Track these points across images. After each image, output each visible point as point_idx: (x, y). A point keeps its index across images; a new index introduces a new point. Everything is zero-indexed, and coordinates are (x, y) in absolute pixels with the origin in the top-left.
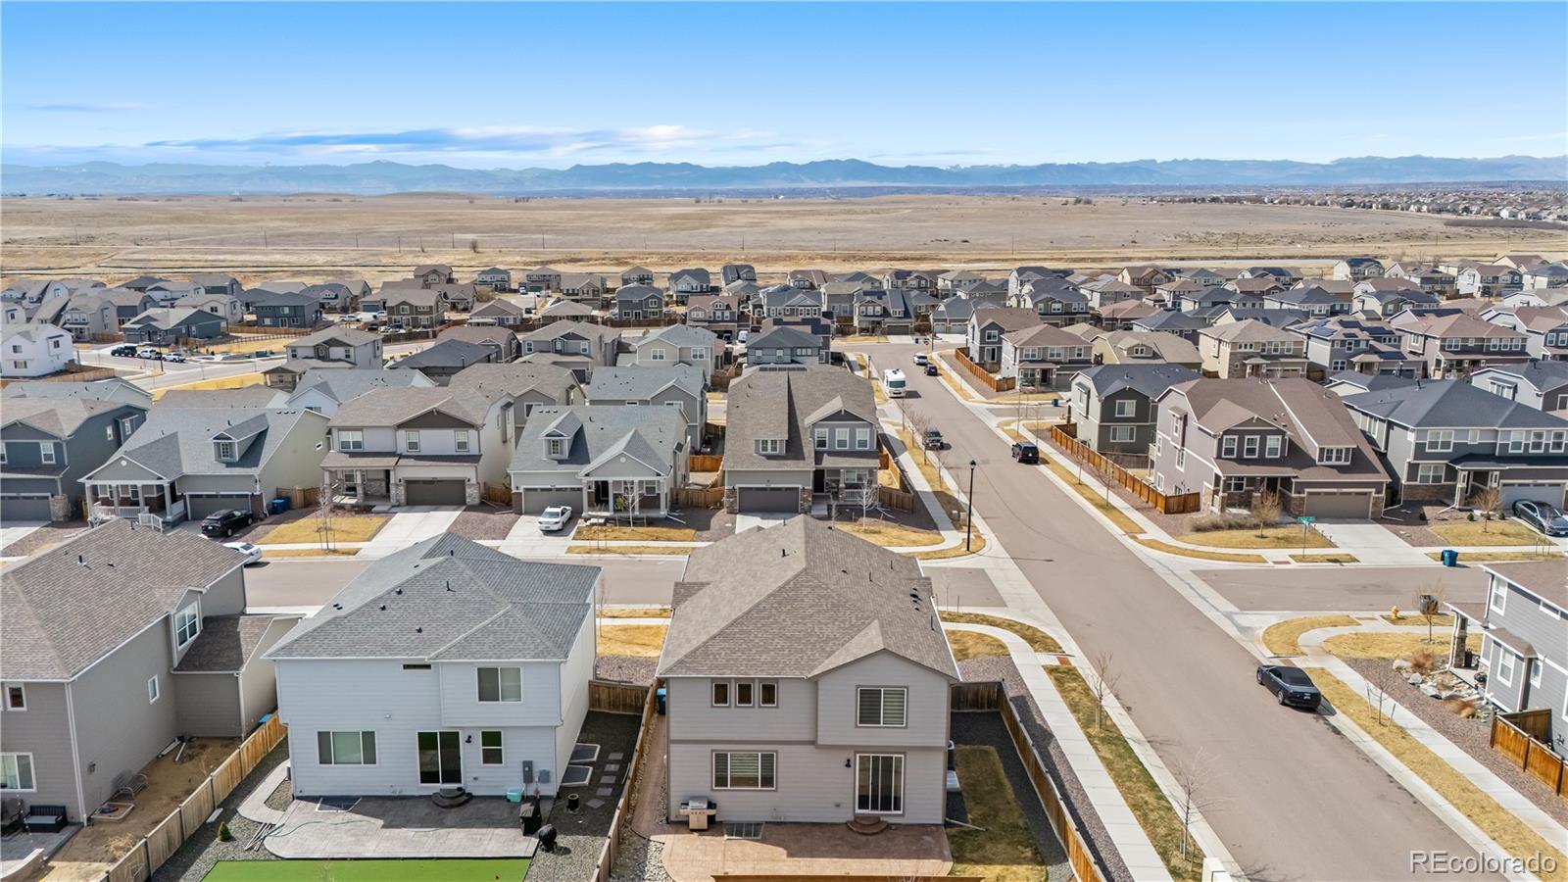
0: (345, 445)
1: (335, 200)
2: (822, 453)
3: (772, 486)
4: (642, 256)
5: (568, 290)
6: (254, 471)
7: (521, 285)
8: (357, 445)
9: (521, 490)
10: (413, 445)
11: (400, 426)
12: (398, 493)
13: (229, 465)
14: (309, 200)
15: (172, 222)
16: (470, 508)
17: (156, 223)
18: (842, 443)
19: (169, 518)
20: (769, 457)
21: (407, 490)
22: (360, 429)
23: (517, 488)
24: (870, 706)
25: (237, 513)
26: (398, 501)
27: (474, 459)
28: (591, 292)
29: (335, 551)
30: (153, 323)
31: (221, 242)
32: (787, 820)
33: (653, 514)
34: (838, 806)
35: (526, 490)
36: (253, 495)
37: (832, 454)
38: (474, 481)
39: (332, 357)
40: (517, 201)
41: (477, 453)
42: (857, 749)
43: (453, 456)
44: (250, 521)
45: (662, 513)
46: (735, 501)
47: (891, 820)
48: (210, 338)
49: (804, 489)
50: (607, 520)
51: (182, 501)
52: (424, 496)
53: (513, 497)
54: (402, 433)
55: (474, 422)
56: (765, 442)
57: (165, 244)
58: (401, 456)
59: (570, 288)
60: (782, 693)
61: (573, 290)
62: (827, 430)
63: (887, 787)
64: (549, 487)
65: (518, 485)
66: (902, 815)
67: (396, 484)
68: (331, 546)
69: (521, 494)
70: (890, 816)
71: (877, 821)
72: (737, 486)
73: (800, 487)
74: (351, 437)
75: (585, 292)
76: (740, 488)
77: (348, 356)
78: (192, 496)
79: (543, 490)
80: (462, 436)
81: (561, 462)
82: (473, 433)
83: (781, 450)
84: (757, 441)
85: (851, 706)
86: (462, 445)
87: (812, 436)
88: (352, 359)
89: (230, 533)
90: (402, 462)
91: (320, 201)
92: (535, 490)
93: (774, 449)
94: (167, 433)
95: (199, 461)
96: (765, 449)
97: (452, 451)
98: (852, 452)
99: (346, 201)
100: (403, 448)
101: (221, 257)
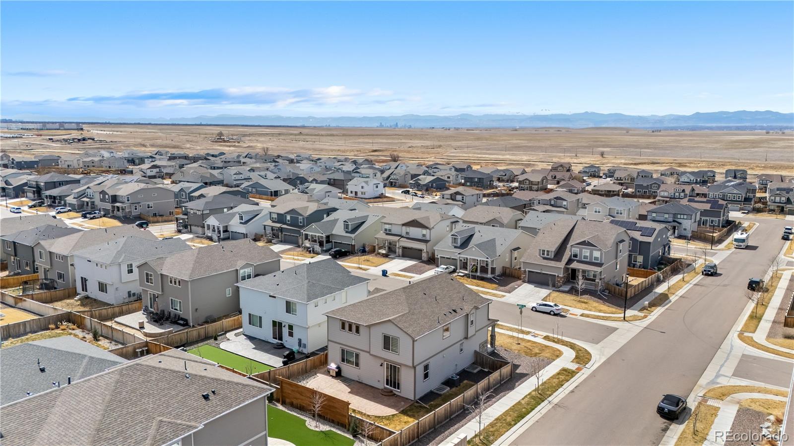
0: (386, 230)
1: (559, 131)
2: (574, 260)
3: (543, 272)
4: (696, 162)
5: (617, 178)
6: (353, 236)
7: (604, 174)
8: (390, 230)
9: (439, 257)
10: (407, 233)
11: (403, 225)
12: (399, 251)
13: (347, 232)
14: (546, 131)
15: (475, 140)
16: (423, 262)
17: (469, 140)
18: (586, 257)
19: (324, 249)
20: (544, 258)
21: (403, 251)
22: (391, 224)
23: (437, 256)
24: (388, 343)
25: (343, 250)
26: (399, 254)
27: (426, 241)
28: (630, 180)
29: (360, 268)
30: (419, 182)
31: (489, 149)
32: (363, 382)
33: (485, 276)
34: (379, 381)
35: (441, 257)
36: (352, 245)
37: (579, 261)
38: (425, 251)
39: (457, 199)
40: (653, 132)
41: (429, 239)
42: (385, 360)
43: (420, 239)
44: (348, 254)
45: (489, 276)
46: (526, 276)
47: (396, 393)
48: (440, 189)
49: (558, 276)
50: (466, 275)
51: (331, 243)
52: (407, 253)
53: (436, 259)
54: (404, 227)
55: (428, 226)
56: (544, 251)
57: (466, 150)
58: (403, 237)
59: (619, 177)
60: (361, 330)
61: (621, 178)
62: (578, 249)
63: (395, 379)
64: (449, 257)
65: (438, 255)
66: (400, 392)
67: (398, 248)
68: (360, 266)
69: (438, 258)
70: (396, 391)
71: (392, 391)
72: (527, 270)
73: (557, 275)
74: (387, 227)
75: (627, 179)
76: (528, 271)
77: (463, 200)
78: (335, 242)
79: (447, 258)
80: (424, 231)
81: (456, 247)
82: (428, 230)
83: (552, 255)
84: (540, 250)
85: (380, 342)
86: (424, 235)
87: (571, 251)
88: (464, 201)
89: (338, 256)
90: (402, 239)
91: (552, 131)
92: (444, 257)
93: (548, 255)
94: (336, 218)
95: (339, 230)
96: (543, 254)
97: (420, 237)
98: (590, 262)
99: (564, 131)
100: (404, 234)
101: (484, 156)
